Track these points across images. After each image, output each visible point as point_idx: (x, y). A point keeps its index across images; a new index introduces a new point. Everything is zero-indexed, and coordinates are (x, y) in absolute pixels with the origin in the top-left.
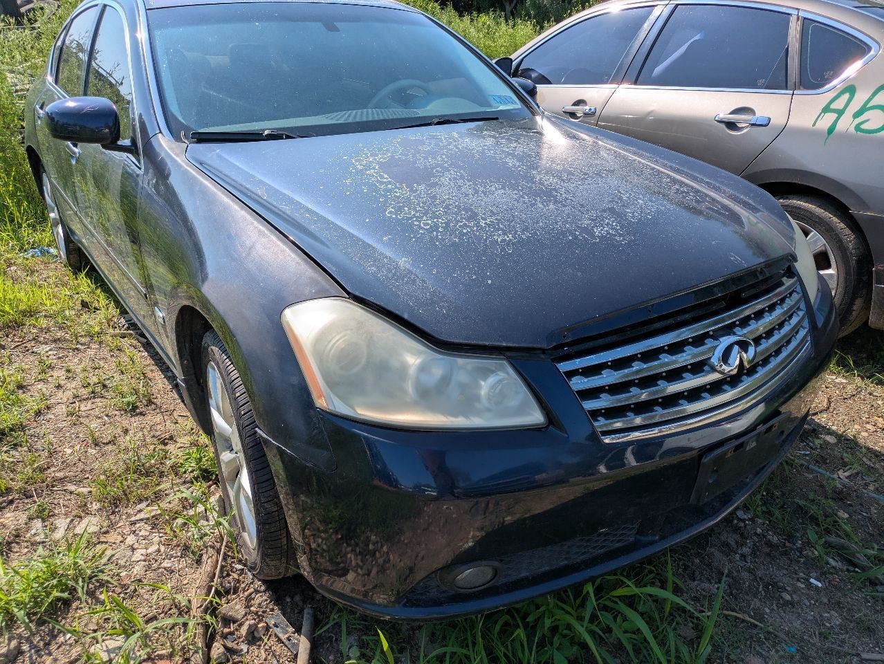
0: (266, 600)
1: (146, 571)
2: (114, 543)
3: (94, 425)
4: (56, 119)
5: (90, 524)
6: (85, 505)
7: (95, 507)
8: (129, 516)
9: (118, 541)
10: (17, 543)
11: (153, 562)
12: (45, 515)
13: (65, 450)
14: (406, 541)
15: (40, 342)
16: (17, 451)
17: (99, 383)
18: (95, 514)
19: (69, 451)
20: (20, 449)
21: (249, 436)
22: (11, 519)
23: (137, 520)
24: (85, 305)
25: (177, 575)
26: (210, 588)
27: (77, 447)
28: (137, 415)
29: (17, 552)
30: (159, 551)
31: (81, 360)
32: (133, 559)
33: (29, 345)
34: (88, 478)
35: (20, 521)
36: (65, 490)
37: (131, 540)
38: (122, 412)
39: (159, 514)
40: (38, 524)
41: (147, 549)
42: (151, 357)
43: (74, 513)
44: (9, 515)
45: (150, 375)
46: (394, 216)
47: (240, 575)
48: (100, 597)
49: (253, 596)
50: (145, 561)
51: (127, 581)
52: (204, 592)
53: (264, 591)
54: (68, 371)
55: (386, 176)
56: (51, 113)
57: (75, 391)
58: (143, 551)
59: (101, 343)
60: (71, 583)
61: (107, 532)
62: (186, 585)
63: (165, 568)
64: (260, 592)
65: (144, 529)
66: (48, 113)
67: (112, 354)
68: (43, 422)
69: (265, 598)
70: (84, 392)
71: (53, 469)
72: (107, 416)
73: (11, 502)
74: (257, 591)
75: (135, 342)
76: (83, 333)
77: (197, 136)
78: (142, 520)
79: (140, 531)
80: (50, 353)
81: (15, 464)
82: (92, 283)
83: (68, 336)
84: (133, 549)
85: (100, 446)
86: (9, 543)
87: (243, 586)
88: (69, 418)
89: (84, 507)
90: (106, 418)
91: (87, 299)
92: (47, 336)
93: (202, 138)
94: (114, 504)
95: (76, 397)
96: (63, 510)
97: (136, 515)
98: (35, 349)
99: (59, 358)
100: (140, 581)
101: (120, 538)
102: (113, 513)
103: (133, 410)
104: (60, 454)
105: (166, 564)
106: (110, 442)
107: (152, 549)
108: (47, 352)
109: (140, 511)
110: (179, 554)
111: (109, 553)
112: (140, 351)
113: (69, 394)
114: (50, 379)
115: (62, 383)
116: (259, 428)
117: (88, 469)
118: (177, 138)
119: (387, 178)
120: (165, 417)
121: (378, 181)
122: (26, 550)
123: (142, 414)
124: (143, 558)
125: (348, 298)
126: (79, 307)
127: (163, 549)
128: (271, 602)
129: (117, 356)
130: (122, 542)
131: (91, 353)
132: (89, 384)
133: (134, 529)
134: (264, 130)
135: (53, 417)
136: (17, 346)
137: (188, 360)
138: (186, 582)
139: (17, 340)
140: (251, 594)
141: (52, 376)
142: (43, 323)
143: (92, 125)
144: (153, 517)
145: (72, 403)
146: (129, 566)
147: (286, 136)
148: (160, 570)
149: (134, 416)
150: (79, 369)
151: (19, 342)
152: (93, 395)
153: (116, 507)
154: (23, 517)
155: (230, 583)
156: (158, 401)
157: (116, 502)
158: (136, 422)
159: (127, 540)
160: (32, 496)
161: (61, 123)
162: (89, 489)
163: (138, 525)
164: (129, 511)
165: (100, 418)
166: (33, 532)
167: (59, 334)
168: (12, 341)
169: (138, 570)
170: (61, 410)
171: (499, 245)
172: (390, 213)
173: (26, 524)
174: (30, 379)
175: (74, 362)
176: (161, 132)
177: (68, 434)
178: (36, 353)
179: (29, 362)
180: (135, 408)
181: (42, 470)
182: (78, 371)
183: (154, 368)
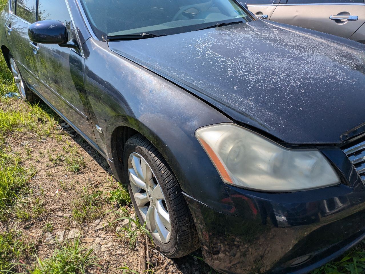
0: (175, 269)
1: (110, 257)
2: (90, 242)
3: (61, 180)
4: (34, 33)
5: (74, 233)
6: (69, 223)
7: (74, 224)
8: (93, 227)
9: (92, 241)
10: (41, 246)
11: (112, 251)
12: (51, 230)
13: (51, 194)
14: (260, 243)
15: (23, 139)
16: (28, 196)
17: (58, 158)
18: (76, 227)
19: (53, 195)
20: (29, 195)
21: (172, 194)
22: (35, 233)
23: (98, 229)
24: (40, 120)
25: (126, 257)
26: (146, 264)
27: (57, 192)
28: (80, 174)
29: (42, 250)
30: (113, 245)
31: (45, 147)
32: (102, 250)
33: (18, 141)
34: (67, 208)
35: (40, 234)
36: (57, 216)
37: (97, 240)
38: (73, 172)
39: (108, 225)
40: (49, 235)
41: (107, 244)
42: (78, 144)
43: (65, 227)
44: (33, 231)
45: (81, 153)
46: (233, 75)
47: (158, 256)
48: (91, 272)
49: (168, 266)
50: (108, 251)
51: (102, 263)
52: (144, 267)
53: (173, 264)
54: (41, 153)
55: (217, 54)
56: (32, 30)
57: (47, 163)
58: (105, 246)
59: (52, 138)
60: (76, 267)
61: (84, 237)
62: (131, 262)
63: (119, 254)
64: (171, 264)
65: (103, 235)
66: (30, 30)
67: (59, 143)
68: (36, 180)
69: (174, 267)
70: (51, 164)
71: (48, 205)
72: (66, 175)
73: (33, 224)
74: (169, 264)
75: (69, 137)
76: (43, 134)
77: (110, 38)
78: (100, 229)
79: (101, 235)
80: (29, 144)
81: (29, 203)
82: (41, 109)
83: (36, 136)
84: (100, 245)
85: (67, 191)
86: (37, 246)
87: (161, 261)
88: (48, 177)
89: (69, 224)
90: (66, 176)
91: (40, 117)
92: (26, 136)
93: (113, 39)
94: (84, 221)
95: (48, 166)
96: (59, 226)
97: (96, 227)
98: (22, 143)
99: (34, 147)
100: (109, 262)
101: (92, 240)
102: (84, 226)
103: (78, 171)
104: (49, 196)
105: (119, 252)
106: (72, 189)
107: (110, 244)
108: (28, 144)
109: (98, 224)
110: (123, 246)
111: (89, 248)
112: (72, 141)
113: (44, 165)
114: (32, 157)
115: (39, 159)
116: (183, 192)
117: (65, 203)
118: (101, 39)
119: (218, 55)
120: (94, 173)
121: (214, 56)
122: (46, 249)
123: (82, 173)
124: (107, 249)
125: (234, 123)
126: (37, 121)
127: (115, 244)
128: (177, 269)
129: (62, 144)
130: (93, 242)
131: (49, 143)
132: (53, 159)
133: (97, 234)
134: (142, 33)
135: (40, 177)
136: (13, 142)
137: (115, 150)
138: (131, 261)
139: (12, 139)
140: (166, 266)
141: (33, 156)
142: (23, 129)
143: (53, 35)
144: (105, 227)
145: (47, 170)
146: (101, 254)
147: (153, 35)
148: (117, 255)
149: (79, 174)
150: (45, 152)
151: (13, 140)
152: (56, 165)
153: (85, 222)
154: (41, 232)
155: (154, 260)
156: (89, 166)
157: (84, 220)
158: (80, 177)
159: (96, 240)
160: (42, 220)
161: (37, 34)
162: (69, 214)
163: (99, 232)
164: (92, 225)
165: (62, 176)
166: (47, 239)
167: (31, 135)
168: (10, 140)
169: (105, 256)
170: (43, 173)
171: (296, 88)
172: (230, 73)
173: (43, 235)
174: (23, 159)
175: (42, 148)
176: (92, 37)
177: (50, 186)
178: (23, 145)
179: (20, 150)
180: (79, 170)
181: (43, 205)
182: (45, 153)
183: (82, 149)
